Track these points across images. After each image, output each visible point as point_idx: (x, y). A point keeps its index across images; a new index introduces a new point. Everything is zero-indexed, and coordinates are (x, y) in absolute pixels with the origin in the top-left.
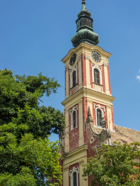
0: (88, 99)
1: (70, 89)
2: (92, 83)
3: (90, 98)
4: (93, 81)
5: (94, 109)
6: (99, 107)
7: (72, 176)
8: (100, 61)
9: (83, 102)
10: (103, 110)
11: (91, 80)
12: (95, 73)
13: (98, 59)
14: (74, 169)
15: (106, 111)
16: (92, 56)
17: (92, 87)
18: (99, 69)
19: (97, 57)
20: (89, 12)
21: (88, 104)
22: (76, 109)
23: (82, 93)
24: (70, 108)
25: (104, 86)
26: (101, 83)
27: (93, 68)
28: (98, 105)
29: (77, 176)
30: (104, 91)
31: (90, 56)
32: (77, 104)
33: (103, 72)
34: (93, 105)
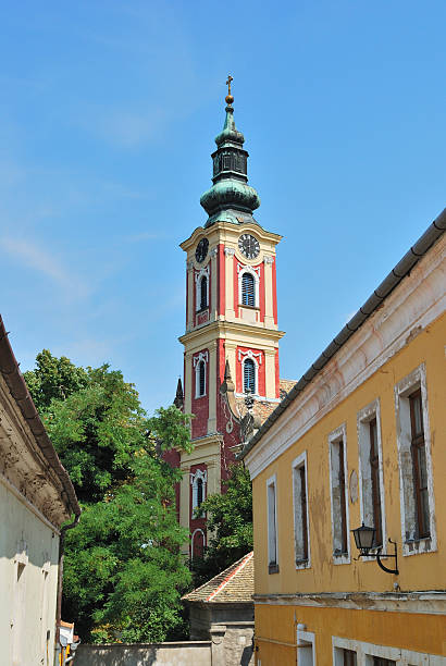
0: (227, 341)
1: (195, 313)
2: (236, 307)
3: (231, 339)
4: (240, 302)
5: (238, 362)
6: (250, 355)
7: (195, 485)
8: (256, 256)
9: (218, 348)
10: (258, 360)
11: (236, 300)
12: (244, 283)
13: (252, 252)
14: (199, 474)
15: (264, 362)
16: (240, 247)
17: (237, 316)
18: (254, 274)
19: (250, 247)
20: (239, 134)
21: (227, 352)
22: (205, 358)
23: (217, 329)
24: (194, 352)
25: (262, 310)
26: (257, 305)
27: (241, 273)
28: (247, 352)
29: (204, 486)
30: (262, 320)
31: (236, 246)
32: (206, 349)
33: (262, 279)
34: (237, 352)
